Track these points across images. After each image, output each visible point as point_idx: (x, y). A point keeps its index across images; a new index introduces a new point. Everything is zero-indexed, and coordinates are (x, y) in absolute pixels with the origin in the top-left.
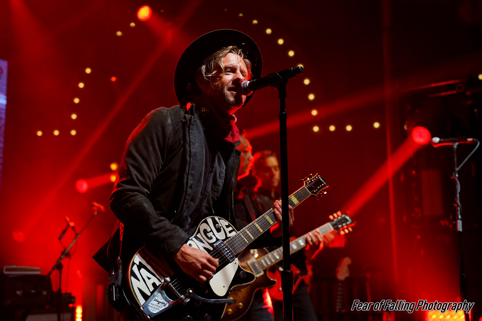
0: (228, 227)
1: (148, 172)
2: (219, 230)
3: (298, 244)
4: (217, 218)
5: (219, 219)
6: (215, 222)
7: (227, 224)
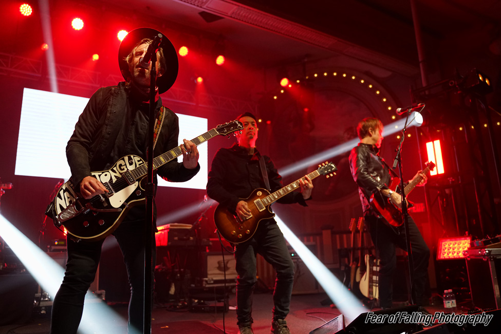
0: (138, 161)
1: (86, 127)
2: (131, 164)
3: (292, 187)
4: (132, 156)
5: (134, 156)
6: (130, 159)
7: (139, 159)
